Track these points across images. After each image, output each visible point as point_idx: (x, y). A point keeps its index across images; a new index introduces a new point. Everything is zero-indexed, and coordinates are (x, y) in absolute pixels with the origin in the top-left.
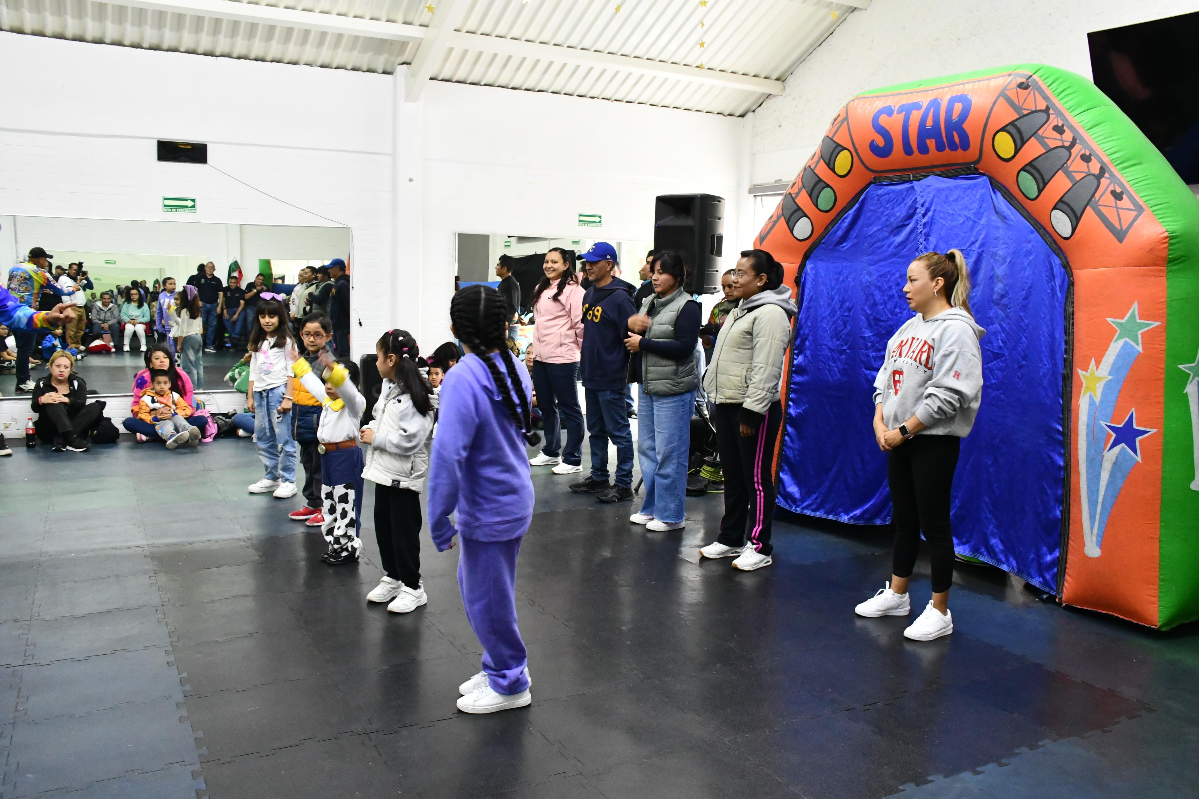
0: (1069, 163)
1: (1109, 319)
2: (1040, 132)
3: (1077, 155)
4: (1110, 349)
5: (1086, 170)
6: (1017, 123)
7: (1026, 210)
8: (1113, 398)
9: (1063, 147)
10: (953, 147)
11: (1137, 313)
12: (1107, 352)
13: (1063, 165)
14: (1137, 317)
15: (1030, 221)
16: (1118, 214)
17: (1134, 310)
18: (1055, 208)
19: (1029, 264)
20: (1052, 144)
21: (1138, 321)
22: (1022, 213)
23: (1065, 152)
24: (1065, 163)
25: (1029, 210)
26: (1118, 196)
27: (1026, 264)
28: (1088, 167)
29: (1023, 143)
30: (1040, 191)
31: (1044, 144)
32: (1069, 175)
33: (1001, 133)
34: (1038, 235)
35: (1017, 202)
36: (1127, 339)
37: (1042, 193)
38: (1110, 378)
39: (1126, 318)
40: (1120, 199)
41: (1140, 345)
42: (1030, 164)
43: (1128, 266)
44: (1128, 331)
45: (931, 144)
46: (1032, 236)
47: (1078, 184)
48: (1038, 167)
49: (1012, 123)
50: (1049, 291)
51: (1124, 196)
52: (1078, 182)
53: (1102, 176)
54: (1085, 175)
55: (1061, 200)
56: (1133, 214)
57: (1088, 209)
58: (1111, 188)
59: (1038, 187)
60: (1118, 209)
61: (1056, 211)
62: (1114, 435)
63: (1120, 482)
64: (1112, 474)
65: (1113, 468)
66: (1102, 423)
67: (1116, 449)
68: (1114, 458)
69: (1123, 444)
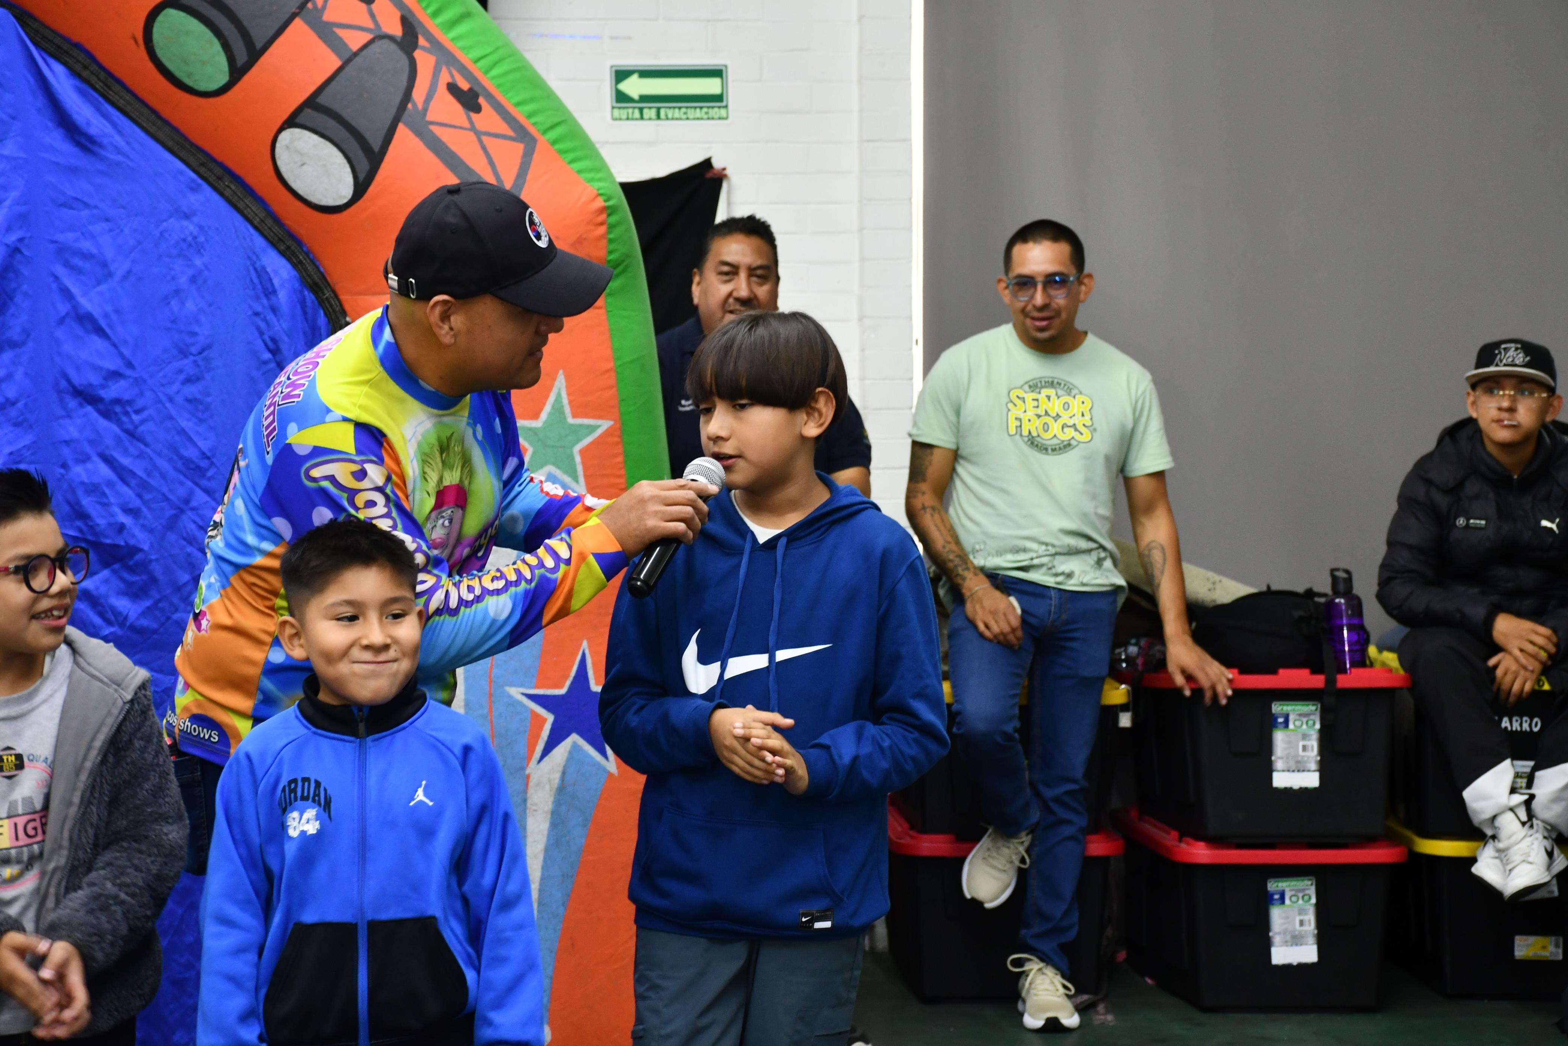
5: (370, 24)
7: (166, 122)
11: (565, 401)
13: (302, 6)
14: (567, 410)
15: (182, 154)
16: (484, 149)
17: (559, 395)
18: (291, 122)
19: (193, 279)
21: (571, 420)
22: (153, 130)
25: (176, 123)
26: (468, 99)
27: (183, 280)
28: (372, 15)
30: (237, 73)
32: (324, 32)
34: (215, 197)
35: (128, 97)
36: (552, 469)
37: (247, 78)
39: (544, 415)
40: (477, 109)
41: (582, 479)
44: (552, 449)
46: (193, 199)
47: (358, 60)
50: (267, 356)
51: (481, 100)
52: (355, 54)
53: (415, 45)
54: (368, 37)
55: (311, 102)
56: (519, 148)
57: (402, 130)
58: (445, 78)
59: (231, 59)
60: (479, 134)
61: (297, 131)
62: (550, 718)
63: (578, 837)
64: (557, 821)
65: (557, 803)
66: (515, 692)
67: (561, 752)
68: (556, 777)
69: (574, 738)
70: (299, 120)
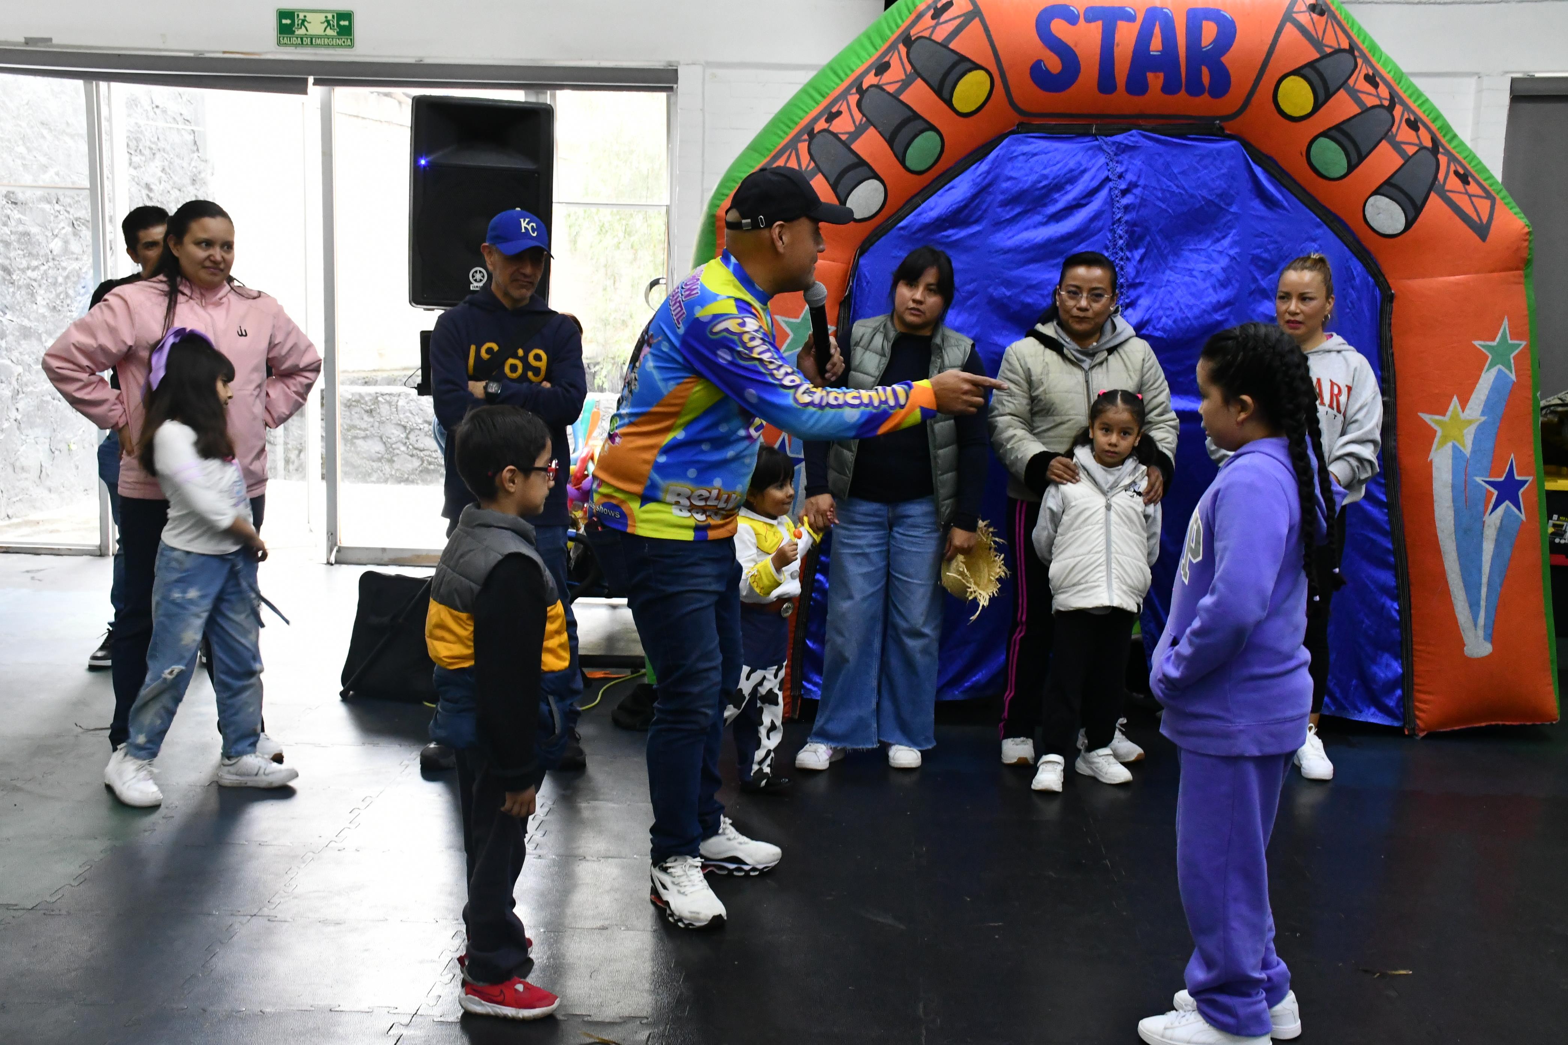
0: (1394, 129)
1: (1477, 343)
2: (1351, 82)
3: (1401, 121)
4: (1481, 381)
5: (1417, 142)
6: (1317, 65)
7: (1311, 194)
8: (1489, 445)
9: (1381, 106)
10: (1195, 88)
11: (1508, 332)
12: (1478, 386)
13: (1386, 134)
16: (1472, 203)
18: (1376, 192)
20: (1370, 101)
21: (1510, 342)
23: (1385, 114)
24: (1390, 130)
25: (1314, 194)
26: (1464, 178)
28: (1418, 137)
29: (1329, 96)
30: (1351, 168)
31: (1358, 101)
32: (1397, 147)
33: (1292, 77)
34: (1329, 231)
36: (1500, 366)
37: (1357, 170)
38: (1483, 419)
39: (1497, 339)
40: (1468, 183)
42: (1338, 127)
43: (1492, 271)
44: (1500, 356)
45: (1155, 80)
46: (1318, 232)
47: (1412, 160)
48: (1352, 134)
49: (1311, 65)
51: (1470, 179)
52: (1411, 157)
53: (1438, 152)
54: (1416, 148)
55: (1388, 182)
56: (1488, 203)
57: (1433, 196)
58: (1452, 168)
59: (1349, 162)
60: (1470, 196)
61: (1378, 197)
62: (1496, 493)
63: (1507, 551)
64: (1498, 543)
65: (1498, 535)
66: (1479, 480)
67: (1500, 510)
68: (1498, 522)
69: (1507, 502)
70: (1381, 191)
